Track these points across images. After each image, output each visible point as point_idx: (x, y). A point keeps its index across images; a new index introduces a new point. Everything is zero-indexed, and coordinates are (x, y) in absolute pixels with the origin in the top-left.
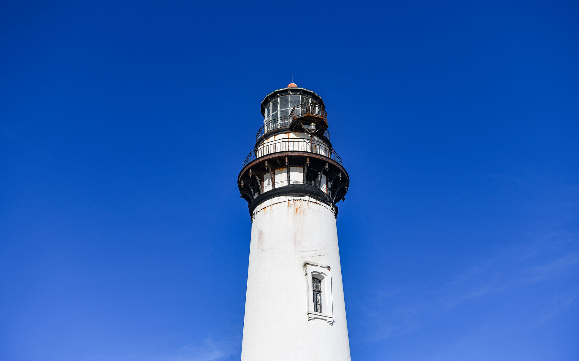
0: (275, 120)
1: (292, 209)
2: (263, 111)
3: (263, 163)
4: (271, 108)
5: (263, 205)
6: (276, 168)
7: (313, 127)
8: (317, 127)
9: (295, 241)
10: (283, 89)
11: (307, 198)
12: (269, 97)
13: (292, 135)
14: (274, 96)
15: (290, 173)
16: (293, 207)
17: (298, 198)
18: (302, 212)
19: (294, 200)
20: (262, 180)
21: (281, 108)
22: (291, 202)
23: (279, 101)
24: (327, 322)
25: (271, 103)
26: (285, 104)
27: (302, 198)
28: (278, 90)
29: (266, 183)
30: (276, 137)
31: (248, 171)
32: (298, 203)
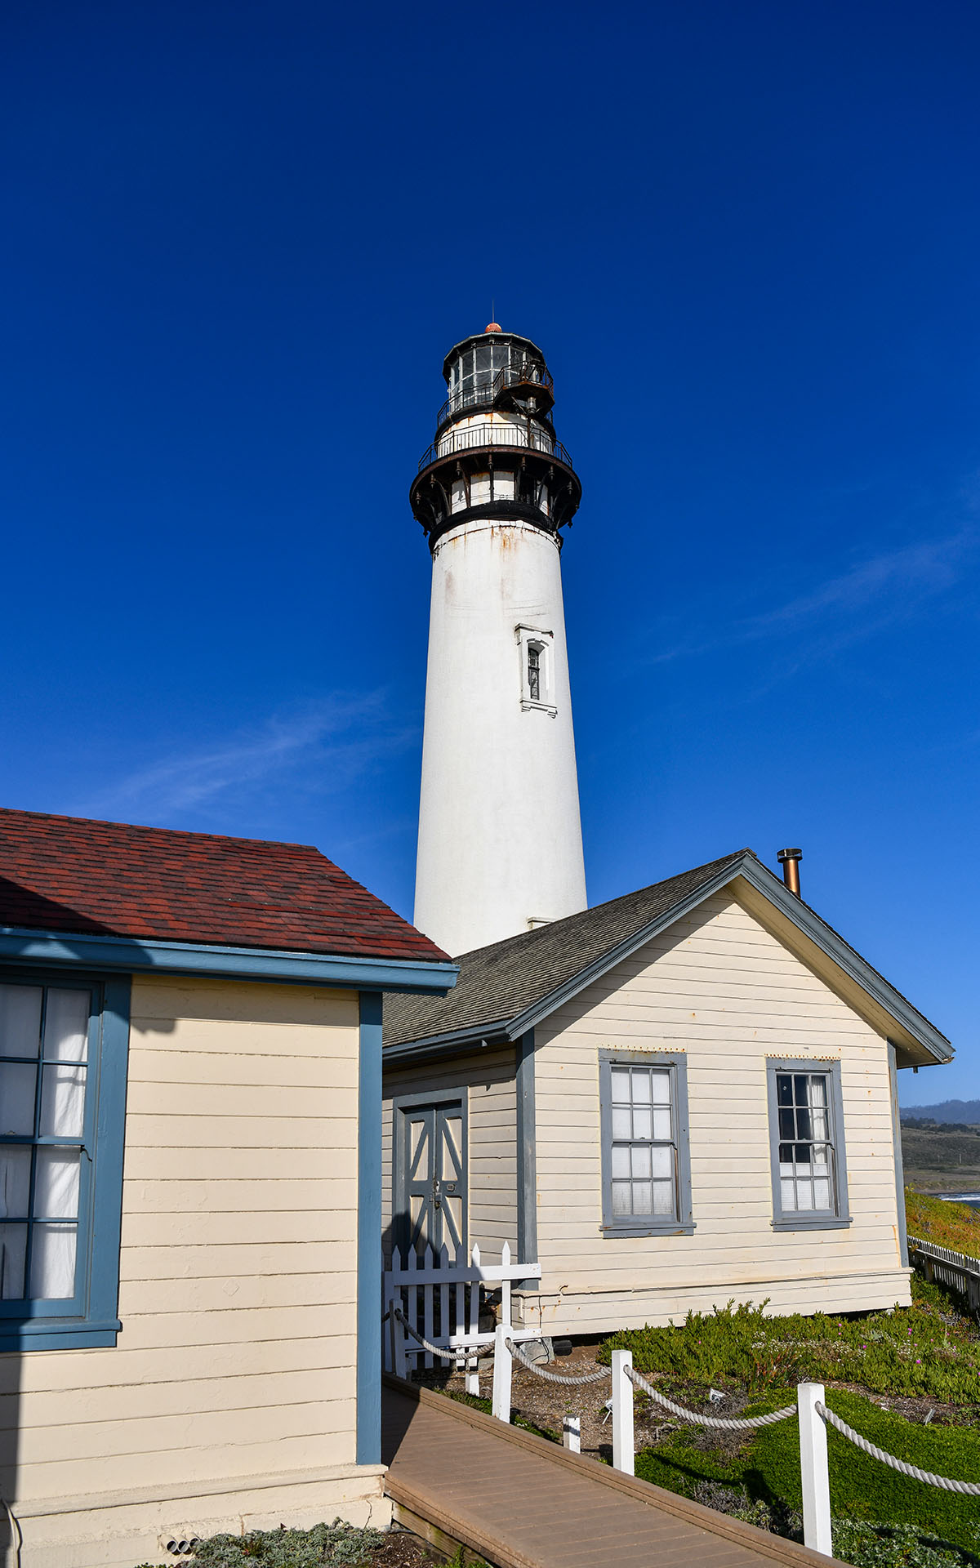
0: (468, 390)
1: (498, 540)
2: (447, 374)
3: (453, 463)
4: (461, 368)
5: (452, 533)
6: (471, 475)
7: (531, 403)
8: (538, 404)
9: (503, 593)
10: (481, 336)
11: (520, 523)
12: (458, 347)
13: (497, 417)
14: (467, 347)
15: (495, 481)
16: (499, 536)
17: (507, 523)
18: (513, 545)
19: (500, 526)
20: (450, 493)
21: (478, 369)
22: (496, 530)
23: (474, 357)
24: (547, 713)
25: (461, 359)
26: (484, 362)
27: (513, 523)
28: (473, 337)
29: (455, 497)
30: (471, 419)
31: (428, 477)
32: (507, 531)
